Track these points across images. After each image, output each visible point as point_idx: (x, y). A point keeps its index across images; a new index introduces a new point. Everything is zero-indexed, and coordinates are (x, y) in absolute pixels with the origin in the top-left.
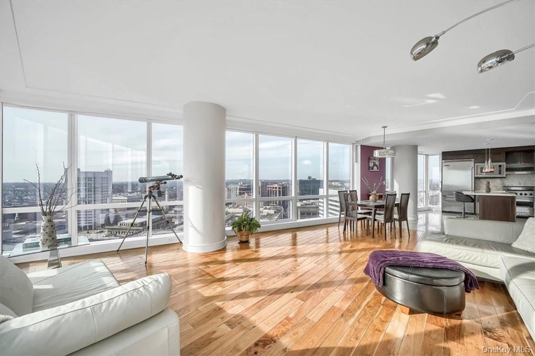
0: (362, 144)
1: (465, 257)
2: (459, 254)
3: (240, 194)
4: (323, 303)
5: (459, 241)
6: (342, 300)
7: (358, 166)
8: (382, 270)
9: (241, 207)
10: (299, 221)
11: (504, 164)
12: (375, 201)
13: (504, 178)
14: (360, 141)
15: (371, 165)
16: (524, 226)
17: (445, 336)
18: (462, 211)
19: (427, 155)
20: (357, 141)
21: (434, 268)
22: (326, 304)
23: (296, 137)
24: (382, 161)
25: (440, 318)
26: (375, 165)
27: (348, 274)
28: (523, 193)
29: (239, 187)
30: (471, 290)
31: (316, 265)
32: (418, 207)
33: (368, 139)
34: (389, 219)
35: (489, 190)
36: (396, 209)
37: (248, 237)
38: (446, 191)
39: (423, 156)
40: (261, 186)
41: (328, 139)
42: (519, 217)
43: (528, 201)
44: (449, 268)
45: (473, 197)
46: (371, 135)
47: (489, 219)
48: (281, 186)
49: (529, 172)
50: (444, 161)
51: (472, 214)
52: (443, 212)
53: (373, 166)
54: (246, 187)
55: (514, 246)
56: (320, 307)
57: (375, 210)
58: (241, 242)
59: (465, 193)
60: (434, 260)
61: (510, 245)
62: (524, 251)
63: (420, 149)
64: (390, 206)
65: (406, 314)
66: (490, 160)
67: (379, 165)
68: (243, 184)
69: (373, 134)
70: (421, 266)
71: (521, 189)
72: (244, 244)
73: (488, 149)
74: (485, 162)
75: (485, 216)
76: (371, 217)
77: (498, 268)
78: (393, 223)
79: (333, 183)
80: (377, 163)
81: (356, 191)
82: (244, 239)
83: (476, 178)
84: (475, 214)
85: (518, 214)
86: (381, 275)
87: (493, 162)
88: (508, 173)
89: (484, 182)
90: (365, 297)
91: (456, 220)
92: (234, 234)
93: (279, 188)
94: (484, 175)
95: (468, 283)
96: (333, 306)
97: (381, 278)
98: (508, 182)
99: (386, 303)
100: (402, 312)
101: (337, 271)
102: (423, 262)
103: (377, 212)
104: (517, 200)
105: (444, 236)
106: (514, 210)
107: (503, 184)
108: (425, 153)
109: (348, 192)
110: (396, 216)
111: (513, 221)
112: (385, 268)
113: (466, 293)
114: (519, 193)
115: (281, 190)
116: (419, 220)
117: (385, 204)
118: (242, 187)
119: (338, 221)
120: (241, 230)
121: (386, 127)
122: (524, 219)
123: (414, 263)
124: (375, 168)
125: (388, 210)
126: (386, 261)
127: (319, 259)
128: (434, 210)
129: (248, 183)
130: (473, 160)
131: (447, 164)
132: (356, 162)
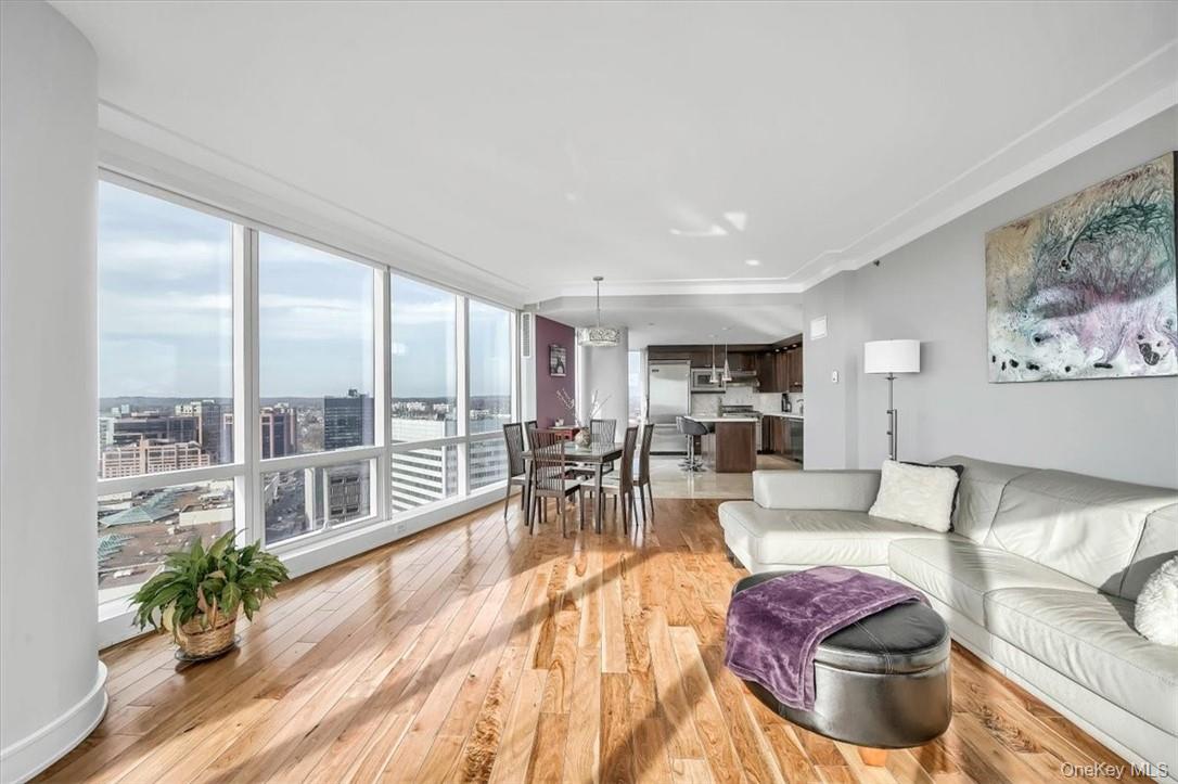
0: (539, 314)
3: (120, 441)
7: (529, 363)
13: (724, 392)
14: (535, 305)
15: (554, 362)
20: (526, 306)
24: (570, 352)
26: (560, 364)
29: (113, 420)
33: (558, 301)
40: (203, 414)
41: (471, 289)
46: (564, 294)
48: (270, 415)
49: (745, 384)
50: (650, 362)
53: (557, 366)
54: (144, 421)
55: (876, 515)
57: (601, 467)
61: (866, 513)
67: (567, 365)
68: (131, 411)
79: (408, 405)
80: (564, 360)
83: (693, 392)
94: (702, 389)
115: (271, 424)
121: (601, 279)
124: (560, 369)
129: (154, 408)
130: (689, 362)
131: (655, 367)
132: (526, 353)
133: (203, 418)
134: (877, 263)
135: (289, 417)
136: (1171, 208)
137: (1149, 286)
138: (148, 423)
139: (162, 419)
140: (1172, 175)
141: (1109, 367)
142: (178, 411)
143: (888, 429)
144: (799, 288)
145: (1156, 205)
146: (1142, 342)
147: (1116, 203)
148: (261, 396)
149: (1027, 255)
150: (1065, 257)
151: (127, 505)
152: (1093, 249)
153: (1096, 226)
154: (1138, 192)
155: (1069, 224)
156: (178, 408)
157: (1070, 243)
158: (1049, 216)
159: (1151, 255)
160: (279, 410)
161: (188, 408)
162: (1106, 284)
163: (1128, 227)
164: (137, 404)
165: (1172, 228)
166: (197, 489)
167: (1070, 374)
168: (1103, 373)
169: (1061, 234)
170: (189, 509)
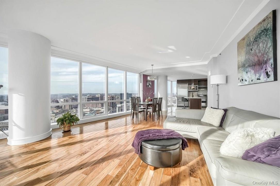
0: (144, 74)
1: (183, 128)
2: (180, 128)
3: (88, 101)
4: (102, 173)
5: (181, 120)
6: (116, 168)
7: (141, 85)
8: (140, 144)
9: (88, 108)
10: (109, 115)
11: (197, 86)
12: (148, 102)
13: (198, 91)
14: (143, 72)
15: (148, 84)
16: (205, 111)
17: (171, 182)
18: (184, 105)
19: (172, 81)
20: (141, 72)
21: (168, 139)
22: (103, 174)
23: (107, 67)
24: (153, 82)
25: (170, 168)
26: (149, 84)
27: (126, 146)
28: (204, 97)
29: (87, 97)
30: (185, 148)
31: (109, 142)
32: (168, 105)
33: (146, 71)
34: (154, 111)
35: (193, 96)
36: (157, 105)
37: (70, 128)
38: (178, 97)
39: (170, 82)
40: (100, 96)
41: (127, 70)
42: (202, 107)
43: (205, 100)
44: (175, 138)
45: (188, 99)
46: (147, 69)
47: (193, 109)
49: (205, 89)
50: (177, 84)
51: (187, 107)
52: (177, 106)
53: (149, 85)
54: (91, 97)
55: (202, 121)
56: (97, 178)
57: (147, 107)
58: (65, 132)
59: (185, 98)
60: (168, 134)
61: (200, 120)
62: (205, 123)
63: (168, 78)
64: (155, 104)
65: (152, 170)
66: (193, 84)
67: (152, 84)
69: (148, 68)
70: (161, 138)
71: (202, 96)
72: (67, 133)
73: (193, 79)
74: (191, 85)
75: (192, 108)
76: (145, 110)
77: (196, 133)
78: (156, 113)
80: (151, 84)
81: (140, 97)
82: (66, 129)
83: (189, 91)
84: (188, 107)
85: (202, 106)
86: (139, 147)
87: (194, 85)
88: (199, 89)
89: (191, 93)
90: (132, 162)
91: (182, 110)
92: (58, 127)
93: (110, 98)
94: (191, 90)
95: (183, 144)
96: (108, 174)
97: (139, 149)
98: (199, 93)
99: (143, 164)
100: (150, 169)
101: (120, 145)
102: (162, 135)
103: (148, 107)
104: (202, 100)
105: (175, 118)
106: (201, 104)
107: (197, 94)
108: (171, 80)
109: (136, 98)
110: (157, 109)
111: (201, 109)
112: (141, 143)
113: (182, 150)
114: (202, 97)
115: (111, 98)
116: (168, 110)
117: (152, 103)
118: (89, 97)
119: (131, 113)
120: (64, 124)
121: (153, 65)
122: (205, 108)
123: (158, 137)
124: (150, 86)
125: (154, 106)
126: (143, 138)
127: (112, 138)
128: (174, 106)
129: (93, 95)
130: (188, 84)
131: (179, 85)
132: (141, 83)
133: (100, 97)
134: (220, 54)
135: (114, 97)
136: (272, 28)
137: (268, 54)
138: (92, 98)
139: (94, 97)
140: (272, 18)
141: (260, 79)
142: (96, 96)
143: (217, 100)
144: (206, 63)
145: (269, 28)
146: (266, 71)
147: (261, 29)
148: (108, 93)
149: (244, 48)
150: (251, 48)
151: (89, 112)
152: (256, 44)
153: (257, 37)
154: (265, 25)
155: (252, 37)
156: (96, 95)
157: (252, 43)
158: (248, 36)
159: (268, 44)
160: (112, 96)
161: (98, 95)
162: (259, 54)
163: (263, 36)
164: (91, 94)
165: (272, 35)
166: (99, 110)
167: (253, 82)
168: (259, 81)
169: (251, 40)
170: (98, 114)
